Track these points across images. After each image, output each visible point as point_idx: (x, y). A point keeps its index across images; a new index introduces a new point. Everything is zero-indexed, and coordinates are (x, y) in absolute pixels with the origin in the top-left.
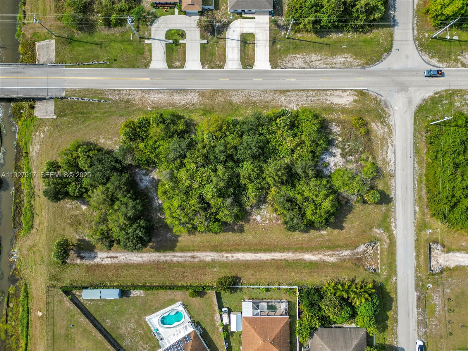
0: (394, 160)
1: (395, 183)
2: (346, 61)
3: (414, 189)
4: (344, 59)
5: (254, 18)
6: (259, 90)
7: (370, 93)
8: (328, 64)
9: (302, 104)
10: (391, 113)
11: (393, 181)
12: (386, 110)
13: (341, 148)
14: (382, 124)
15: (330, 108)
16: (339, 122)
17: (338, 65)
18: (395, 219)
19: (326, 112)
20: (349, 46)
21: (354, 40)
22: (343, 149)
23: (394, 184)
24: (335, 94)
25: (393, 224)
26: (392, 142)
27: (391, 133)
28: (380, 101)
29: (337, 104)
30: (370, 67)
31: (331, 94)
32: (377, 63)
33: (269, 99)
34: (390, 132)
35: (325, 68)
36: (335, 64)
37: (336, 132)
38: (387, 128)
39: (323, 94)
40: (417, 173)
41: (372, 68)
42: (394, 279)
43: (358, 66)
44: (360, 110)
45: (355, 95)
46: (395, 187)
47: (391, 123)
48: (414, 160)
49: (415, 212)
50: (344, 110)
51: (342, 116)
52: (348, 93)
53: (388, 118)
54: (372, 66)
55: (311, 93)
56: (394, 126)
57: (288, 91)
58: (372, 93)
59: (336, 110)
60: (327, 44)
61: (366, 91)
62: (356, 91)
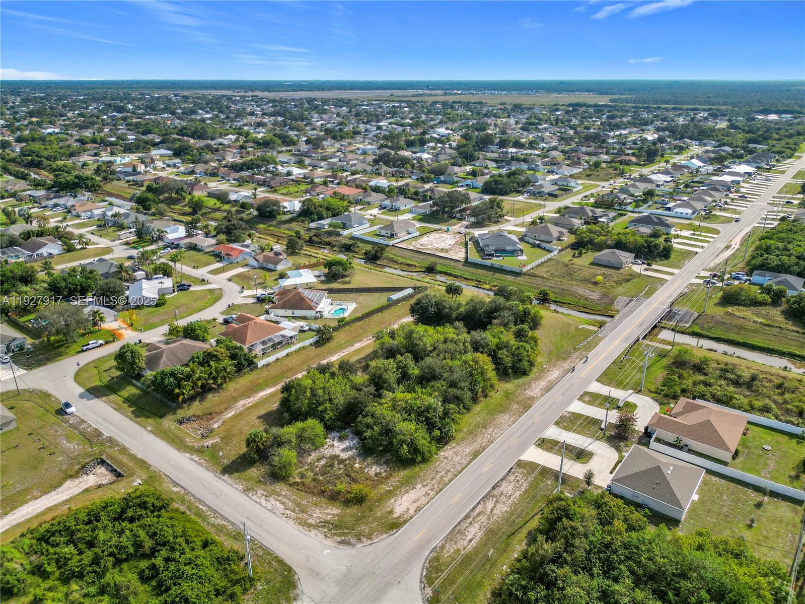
0: (263, 504)
1: (236, 488)
2: (464, 538)
3: (201, 501)
4: (469, 538)
5: (611, 473)
6: (498, 437)
7: (385, 535)
8: (478, 515)
9: (442, 462)
10: (328, 542)
11: (241, 487)
12: (339, 539)
13: (346, 460)
14: (325, 522)
15: (409, 483)
16: (379, 479)
17: (466, 525)
18: (201, 464)
19: (407, 477)
20: (488, 559)
21: (494, 570)
22: (342, 461)
23: (235, 486)
24: (423, 498)
25: (196, 459)
26: (286, 517)
27: (300, 524)
28: (360, 539)
29: (407, 492)
30: (426, 559)
31: (427, 494)
32: (424, 573)
33: (479, 439)
34: (303, 524)
35: (474, 509)
36: (471, 523)
37: (371, 468)
38: (314, 523)
39: (436, 487)
40: (214, 517)
41: (423, 561)
42: (149, 428)
43: (443, 547)
44: (371, 511)
45: (399, 517)
46: (231, 485)
47: (314, 532)
48: (233, 524)
49: (176, 484)
50: (390, 494)
51: (384, 488)
52: (411, 512)
53: (325, 532)
54: (425, 563)
55: (449, 477)
56: (306, 532)
57: (474, 458)
58: (382, 537)
59: (401, 487)
60: (513, 534)
61: (392, 532)
62: (405, 522)
